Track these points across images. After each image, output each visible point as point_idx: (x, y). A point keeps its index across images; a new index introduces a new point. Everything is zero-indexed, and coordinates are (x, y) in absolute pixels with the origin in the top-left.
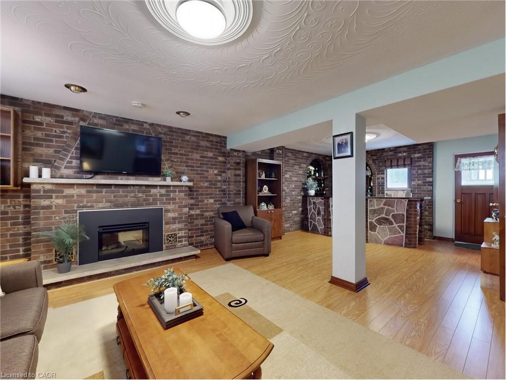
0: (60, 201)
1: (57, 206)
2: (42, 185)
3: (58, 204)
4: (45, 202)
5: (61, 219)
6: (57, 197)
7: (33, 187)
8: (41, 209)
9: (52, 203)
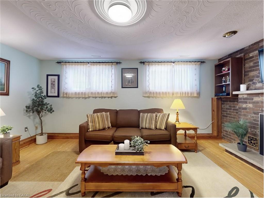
0: (251, 105)
1: (250, 108)
2: (243, 95)
3: (250, 107)
4: (244, 106)
5: (251, 117)
6: (250, 103)
7: (239, 96)
8: (242, 109)
9: (247, 106)
